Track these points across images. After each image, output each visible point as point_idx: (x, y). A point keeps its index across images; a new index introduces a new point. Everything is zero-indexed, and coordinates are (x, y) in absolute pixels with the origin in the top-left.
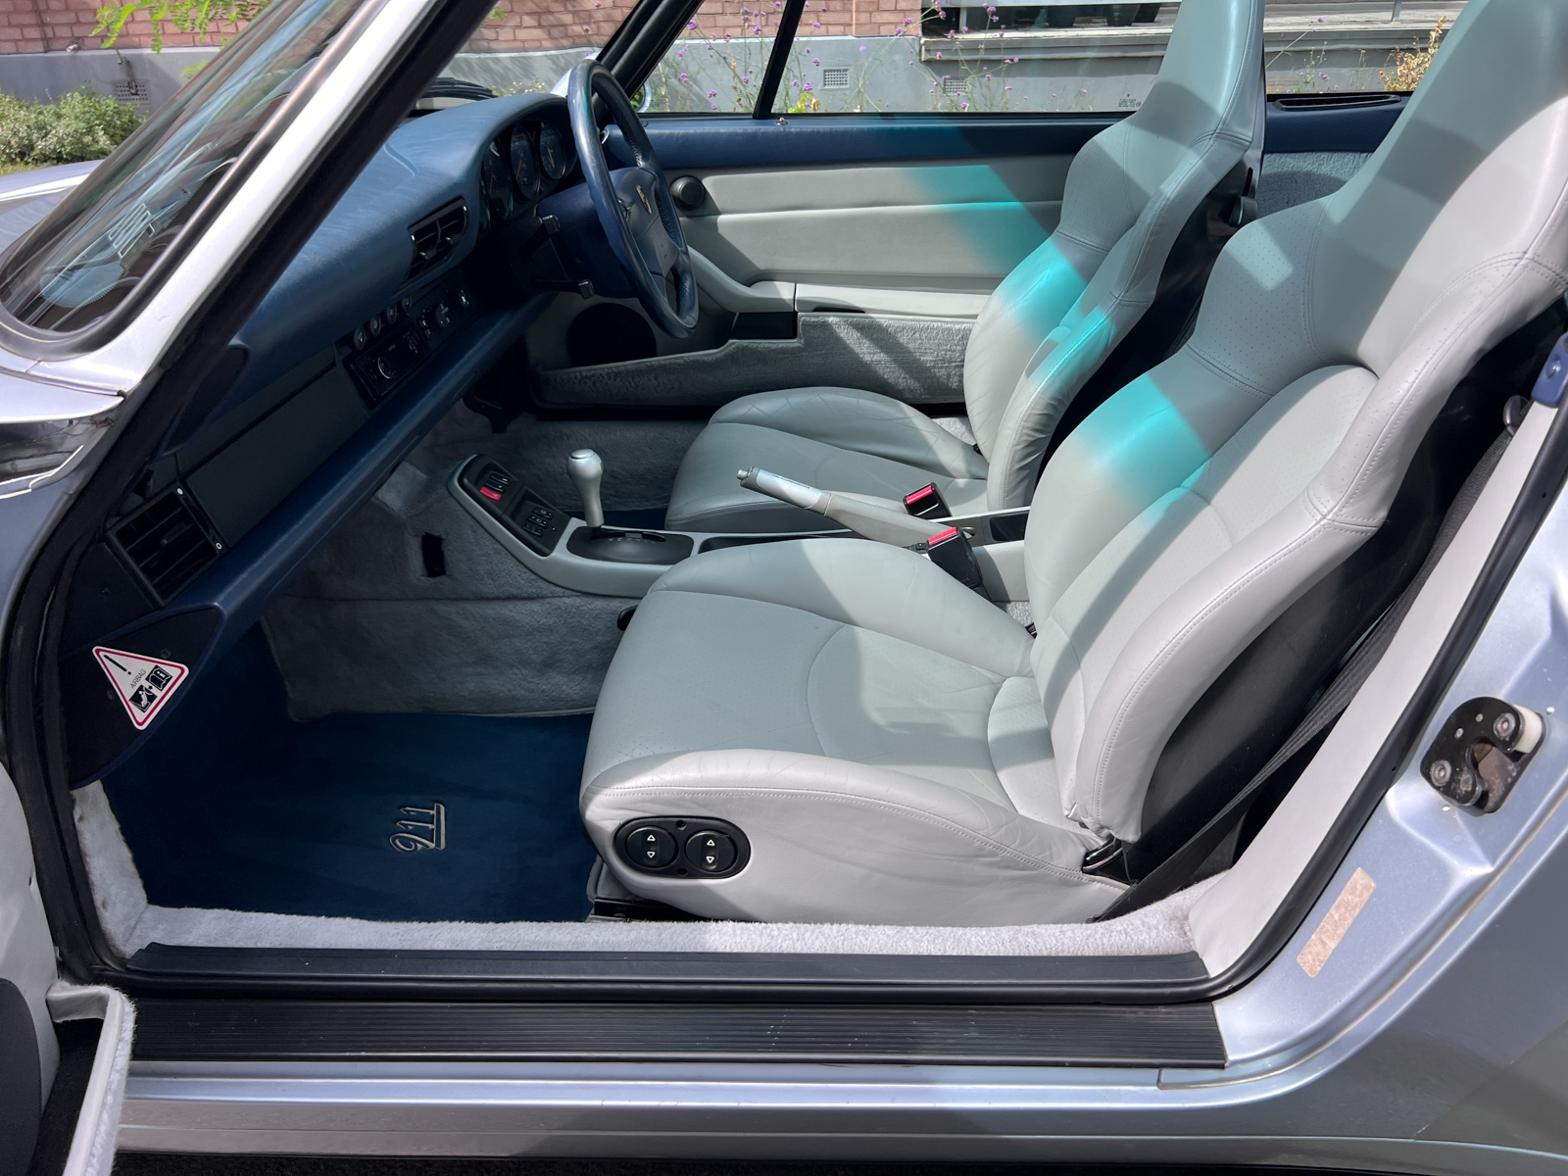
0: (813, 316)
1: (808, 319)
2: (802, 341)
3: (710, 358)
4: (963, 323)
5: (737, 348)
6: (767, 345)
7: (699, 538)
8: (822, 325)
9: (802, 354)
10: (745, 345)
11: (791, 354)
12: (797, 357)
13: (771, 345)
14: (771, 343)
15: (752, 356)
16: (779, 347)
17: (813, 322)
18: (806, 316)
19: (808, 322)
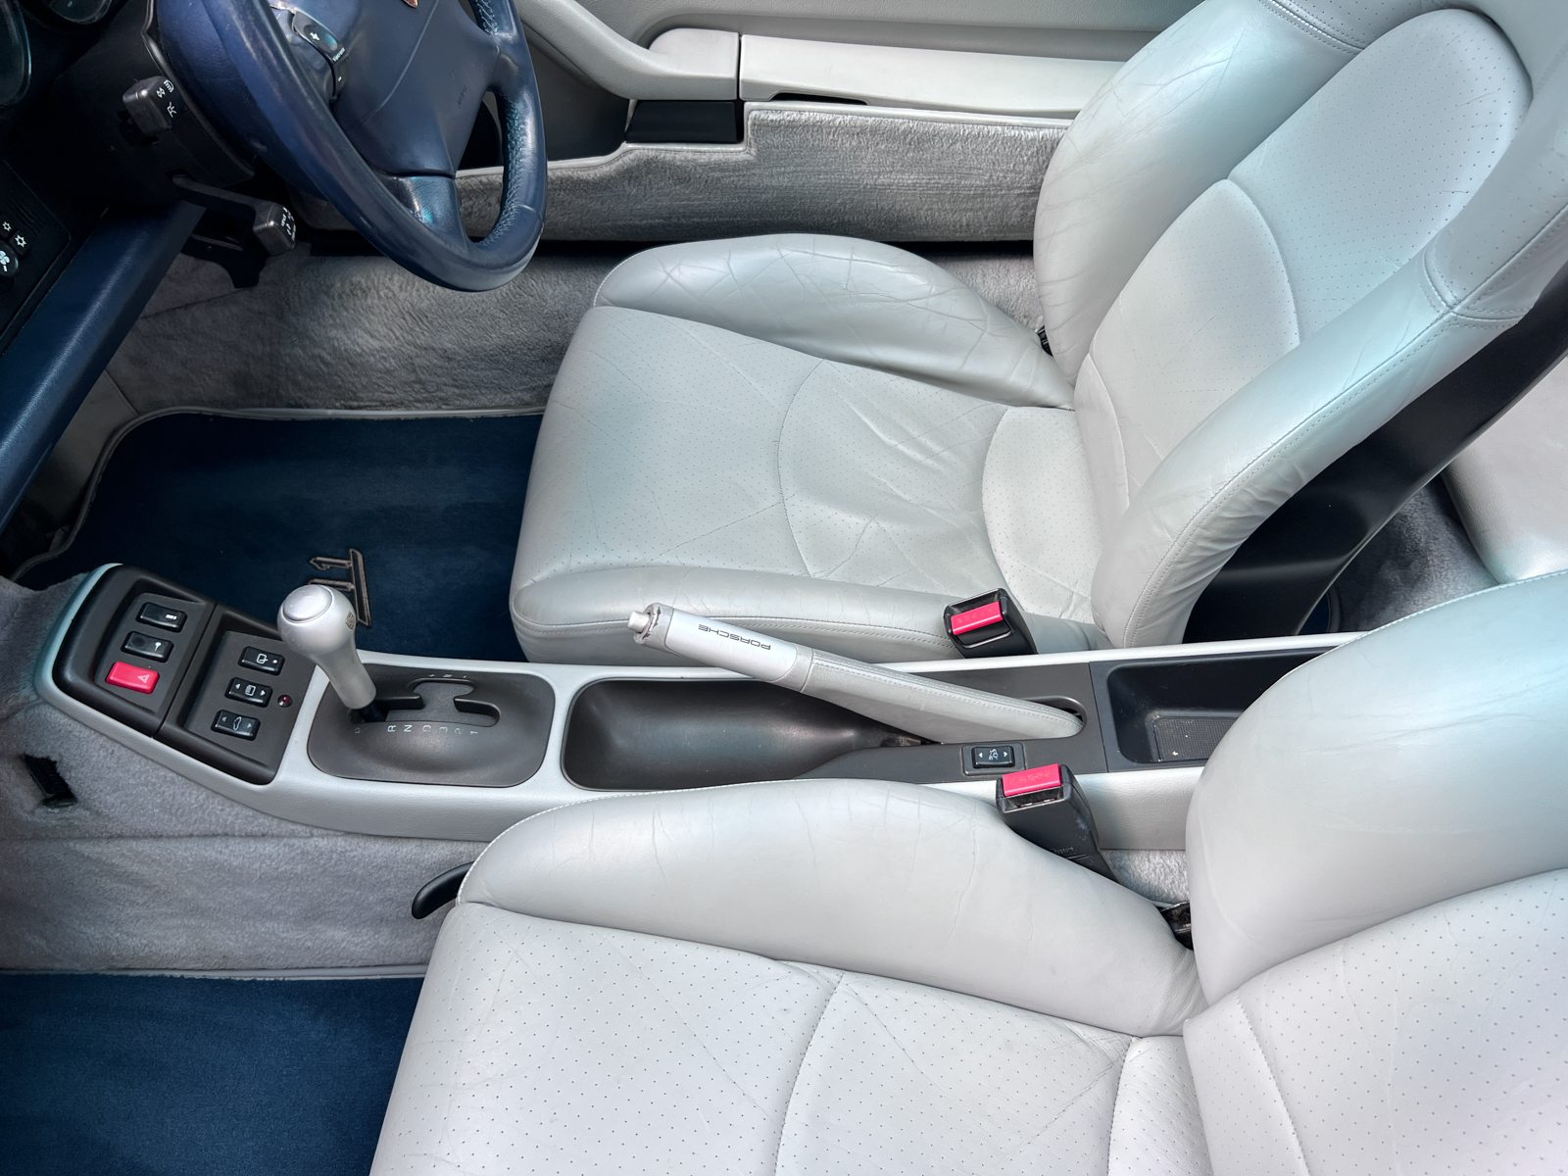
0: (773, 110)
1: (763, 116)
2: (753, 151)
3: (592, 173)
5: (638, 157)
6: (690, 156)
7: (566, 682)
8: (787, 126)
9: (753, 172)
10: (652, 154)
11: (734, 170)
12: (744, 176)
13: (697, 156)
14: (696, 152)
15: (665, 172)
16: (712, 160)
17: (772, 121)
18: (759, 110)
19: (762, 120)
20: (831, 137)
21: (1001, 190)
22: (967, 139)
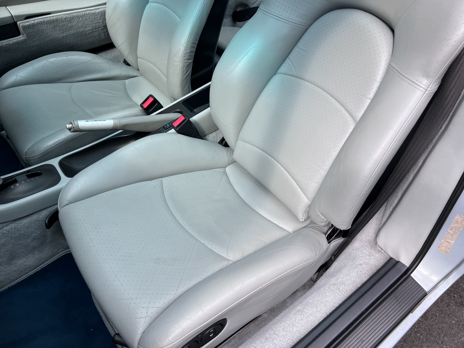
0: (26, 22)
1: (24, 24)
2: (25, 36)
7: (55, 162)
8: (32, 25)
9: (27, 42)
11: (22, 43)
12: (25, 44)
16: (14, 42)
17: (27, 25)
18: (22, 23)
19: (24, 25)
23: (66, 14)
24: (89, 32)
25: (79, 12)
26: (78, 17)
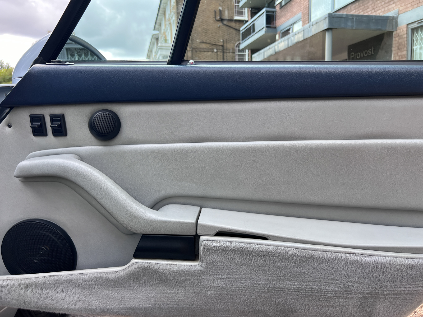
0: (215, 241)
1: (210, 243)
2: (204, 265)
3: (114, 276)
4: (373, 256)
5: (139, 268)
6: (168, 267)
8: (223, 250)
9: (203, 277)
10: (146, 265)
11: (192, 276)
12: (198, 279)
13: (172, 267)
14: (172, 265)
15: (154, 276)
16: (180, 269)
17: (214, 246)
18: (208, 240)
19: (209, 246)
20: (248, 257)
21: (350, 294)
22: (329, 261)
23: (296, 248)
24: (333, 295)
25: (326, 251)
26: (321, 260)
